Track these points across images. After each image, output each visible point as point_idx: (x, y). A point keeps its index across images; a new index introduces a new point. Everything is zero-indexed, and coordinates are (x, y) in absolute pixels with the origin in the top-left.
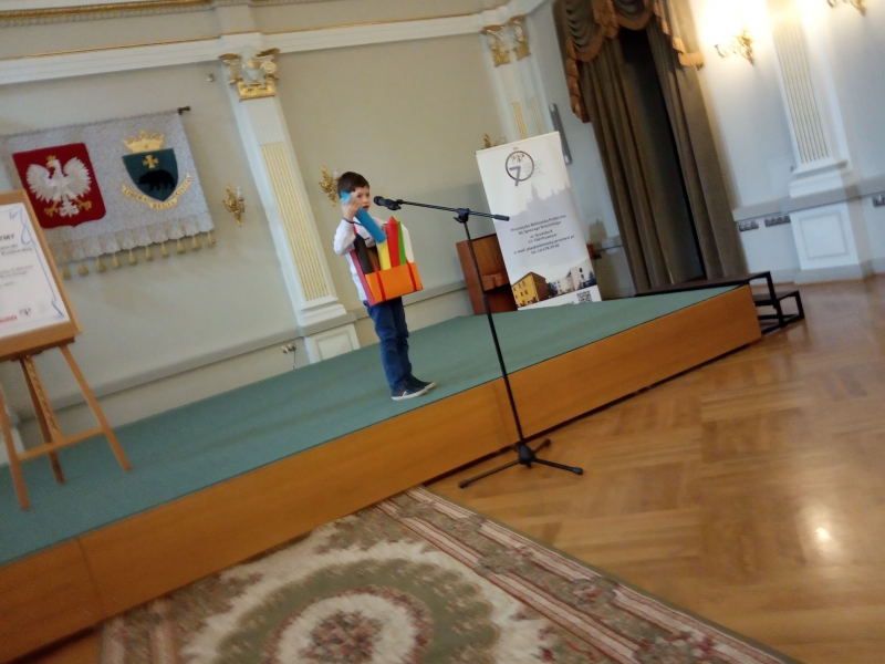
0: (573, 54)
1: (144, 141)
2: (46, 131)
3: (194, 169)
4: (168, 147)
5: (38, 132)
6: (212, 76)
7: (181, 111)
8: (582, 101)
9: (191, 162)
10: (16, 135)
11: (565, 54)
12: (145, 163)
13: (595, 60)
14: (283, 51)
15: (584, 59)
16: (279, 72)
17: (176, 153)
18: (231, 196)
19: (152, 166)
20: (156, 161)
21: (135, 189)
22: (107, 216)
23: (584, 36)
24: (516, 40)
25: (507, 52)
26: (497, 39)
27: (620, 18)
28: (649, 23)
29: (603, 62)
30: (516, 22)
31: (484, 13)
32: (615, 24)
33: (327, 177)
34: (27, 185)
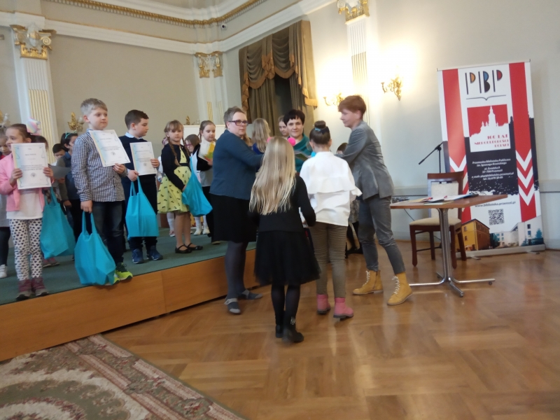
0: (247, 82)
6: (2, 36)
8: (249, 111)
11: (242, 82)
13: (259, 89)
14: (58, 33)
15: (253, 87)
16: (53, 46)
23: (254, 73)
24: (215, 65)
25: (208, 71)
26: (203, 61)
27: (276, 69)
28: (291, 76)
29: (263, 91)
30: (217, 55)
31: (198, 44)
32: (273, 72)
33: (74, 120)
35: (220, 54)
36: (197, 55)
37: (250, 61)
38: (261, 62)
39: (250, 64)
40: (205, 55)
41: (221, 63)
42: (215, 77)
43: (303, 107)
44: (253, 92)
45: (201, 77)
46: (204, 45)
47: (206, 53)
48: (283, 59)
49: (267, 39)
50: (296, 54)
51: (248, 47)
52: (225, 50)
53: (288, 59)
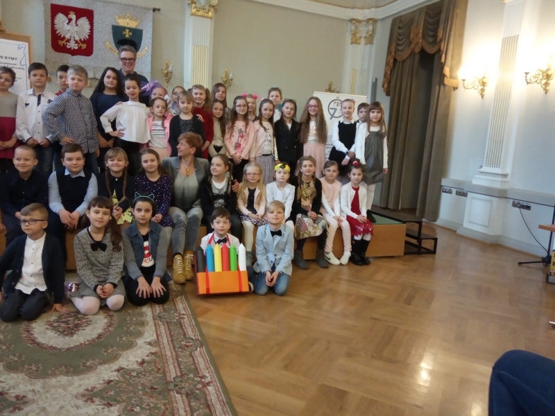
0: (393, 53)
1: (128, 20)
3: (150, 45)
4: (140, 28)
7: (154, 10)
8: (389, 83)
9: (151, 41)
11: (389, 53)
12: (124, 33)
13: (404, 61)
15: (399, 58)
16: (218, 5)
17: (144, 33)
20: (131, 34)
22: (93, 56)
23: (401, 45)
24: (368, 32)
25: (361, 37)
26: (356, 27)
27: (424, 42)
28: (437, 52)
29: (407, 64)
30: (371, 22)
31: (355, 10)
32: (420, 45)
33: (227, 76)
34: (53, 24)
35: (375, 21)
36: (351, 20)
37: (400, 31)
38: (410, 34)
39: (400, 35)
40: (359, 21)
41: (374, 31)
42: (366, 44)
43: (442, 87)
44: (397, 64)
45: (352, 43)
46: (361, 11)
47: (361, 19)
48: (431, 33)
49: (420, 10)
50: (445, 29)
51: (401, 16)
52: (380, 18)
53: (437, 33)
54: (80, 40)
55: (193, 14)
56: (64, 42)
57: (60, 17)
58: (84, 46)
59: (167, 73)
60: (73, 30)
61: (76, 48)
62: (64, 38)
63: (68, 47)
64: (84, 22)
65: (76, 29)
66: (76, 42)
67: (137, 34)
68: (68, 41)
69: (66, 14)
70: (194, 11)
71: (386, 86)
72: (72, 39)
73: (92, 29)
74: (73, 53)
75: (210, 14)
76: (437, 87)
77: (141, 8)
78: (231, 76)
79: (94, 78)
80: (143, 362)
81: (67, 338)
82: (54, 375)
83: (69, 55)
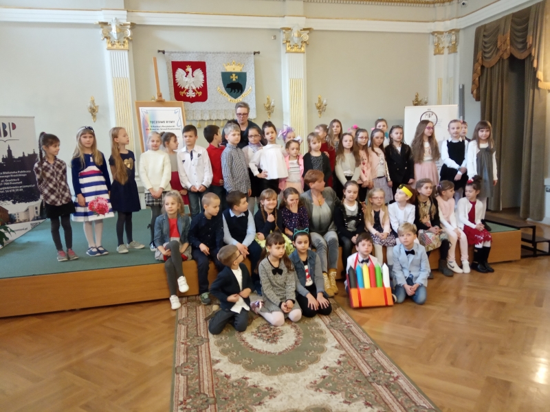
0: (480, 61)
1: (234, 66)
2: (189, 53)
3: (254, 85)
4: (244, 71)
5: (185, 53)
6: (275, 37)
7: (255, 53)
8: (478, 89)
9: (254, 81)
10: (175, 52)
11: (476, 60)
12: (231, 77)
13: (492, 68)
14: (315, 29)
15: (486, 65)
16: (309, 41)
17: (247, 75)
18: (269, 102)
19: (234, 80)
20: (237, 77)
21: (223, 89)
22: (207, 101)
23: (489, 53)
24: (451, 42)
25: (443, 48)
26: (439, 39)
27: (513, 49)
28: (527, 58)
29: (496, 70)
30: (453, 32)
31: (436, 23)
32: (508, 52)
33: (320, 101)
34: (174, 78)
35: (457, 31)
36: (433, 33)
37: (486, 40)
38: (497, 42)
39: (485, 43)
40: (441, 33)
41: (456, 40)
42: (449, 53)
43: (536, 90)
44: (485, 70)
45: (435, 54)
46: (442, 23)
47: (443, 30)
48: (520, 40)
49: (506, 18)
50: (534, 36)
51: (485, 25)
52: (462, 27)
53: (526, 40)
54: (197, 89)
55: (287, 52)
56: (184, 92)
57: (180, 72)
58: (200, 94)
59: (269, 107)
60: (191, 81)
61: (194, 96)
62: (184, 89)
63: (187, 96)
64: (199, 72)
65: (193, 79)
66: (194, 91)
67: (242, 76)
68: (187, 91)
69: (184, 69)
70: (288, 49)
71: (475, 92)
72: (190, 89)
73: (205, 78)
74: (192, 100)
75: (303, 49)
76: (531, 91)
77: (244, 53)
78: (325, 102)
79: (210, 120)
80: (339, 362)
81: (274, 344)
82: (282, 372)
83: (189, 103)
